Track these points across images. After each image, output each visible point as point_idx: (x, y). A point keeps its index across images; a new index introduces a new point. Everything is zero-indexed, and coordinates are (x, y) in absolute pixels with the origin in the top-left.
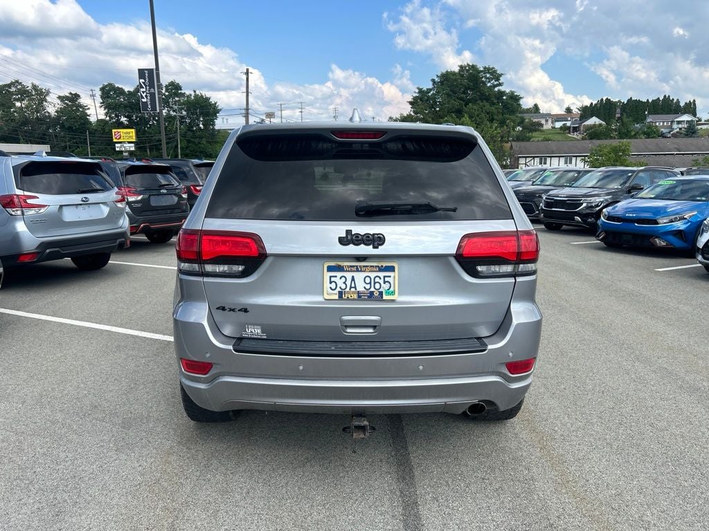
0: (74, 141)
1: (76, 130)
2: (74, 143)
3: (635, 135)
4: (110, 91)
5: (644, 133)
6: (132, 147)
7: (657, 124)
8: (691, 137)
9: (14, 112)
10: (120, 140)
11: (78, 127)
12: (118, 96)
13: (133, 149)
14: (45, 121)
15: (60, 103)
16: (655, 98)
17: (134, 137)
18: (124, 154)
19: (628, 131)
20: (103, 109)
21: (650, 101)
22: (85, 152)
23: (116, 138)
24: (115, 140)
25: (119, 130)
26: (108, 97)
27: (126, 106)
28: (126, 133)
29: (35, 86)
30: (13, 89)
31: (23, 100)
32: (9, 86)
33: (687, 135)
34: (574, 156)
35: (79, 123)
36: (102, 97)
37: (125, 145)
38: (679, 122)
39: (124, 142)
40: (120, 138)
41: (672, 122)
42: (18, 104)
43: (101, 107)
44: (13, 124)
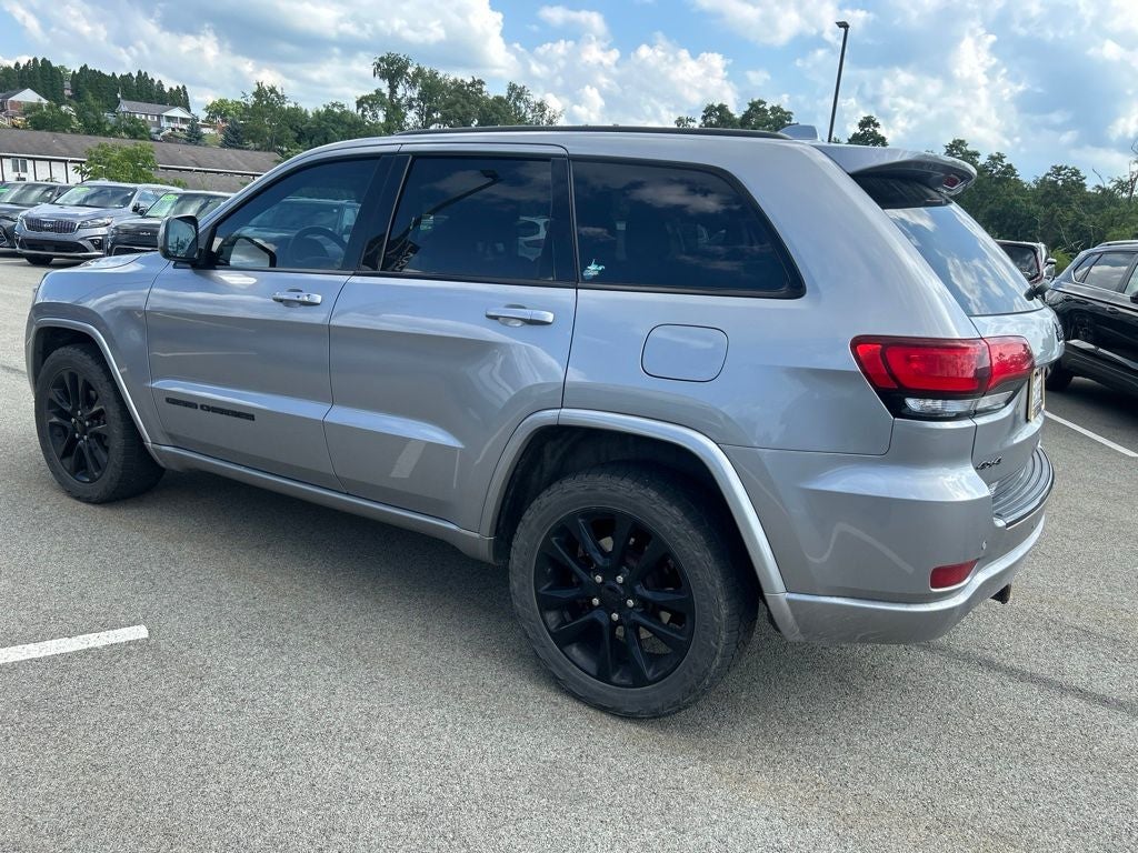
3: (112, 131)
5: (127, 130)
7: (137, 116)
8: (196, 144)
16: (125, 73)
19: (99, 123)
21: (118, 76)
33: (190, 141)
34: (29, 158)
38: (170, 119)
41: (159, 116)
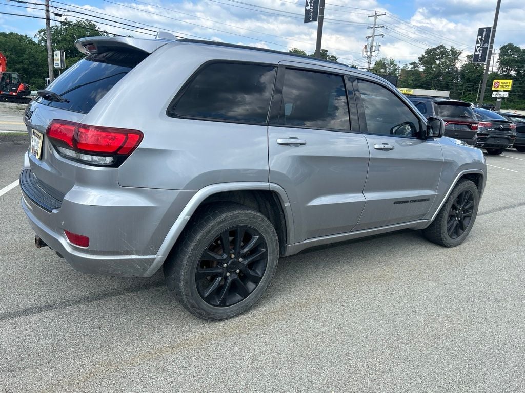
0: (468, 89)
1: (473, 80)
2: (468, 90)
4: (508, 49)
6: (506, 95)
9: (434, 67)
10: (497, 89)
11: (473, 78)
12: (513, 54)
13: (506, 96)
14: (452, 74)
15: (466, 60)
17: (510, 87)
18: (498, 100)
20: (498, 64)
22: (474, 98)
23: (495, 87)
24: (493, 89)
25: (499, 81)
26: (505, 55)
27: (517, 62)
28: (504, 83)
29: (453, 48)
30: (438, 51)
31: (442, 59)
32: (435, 49)
35: (476, 75)
36: (500, 55)
37: (500, 93)
39: (501, 91)
40: (498, 87)
42: (438, 62)
43: (497, 62)
44: (430, 76)
